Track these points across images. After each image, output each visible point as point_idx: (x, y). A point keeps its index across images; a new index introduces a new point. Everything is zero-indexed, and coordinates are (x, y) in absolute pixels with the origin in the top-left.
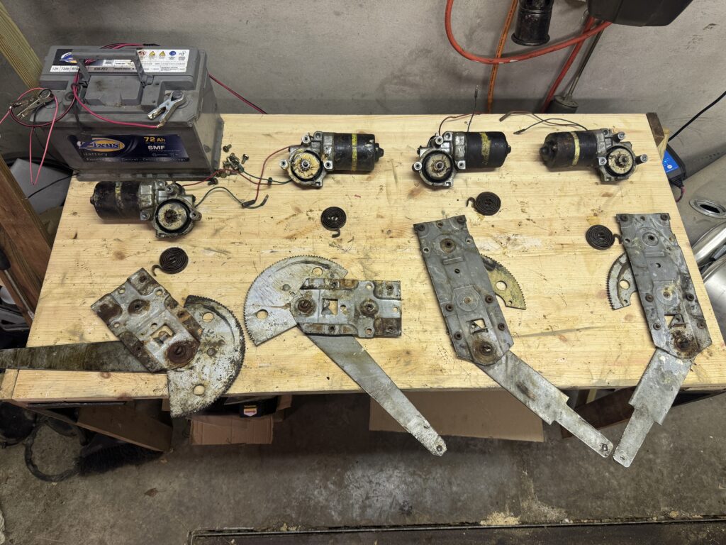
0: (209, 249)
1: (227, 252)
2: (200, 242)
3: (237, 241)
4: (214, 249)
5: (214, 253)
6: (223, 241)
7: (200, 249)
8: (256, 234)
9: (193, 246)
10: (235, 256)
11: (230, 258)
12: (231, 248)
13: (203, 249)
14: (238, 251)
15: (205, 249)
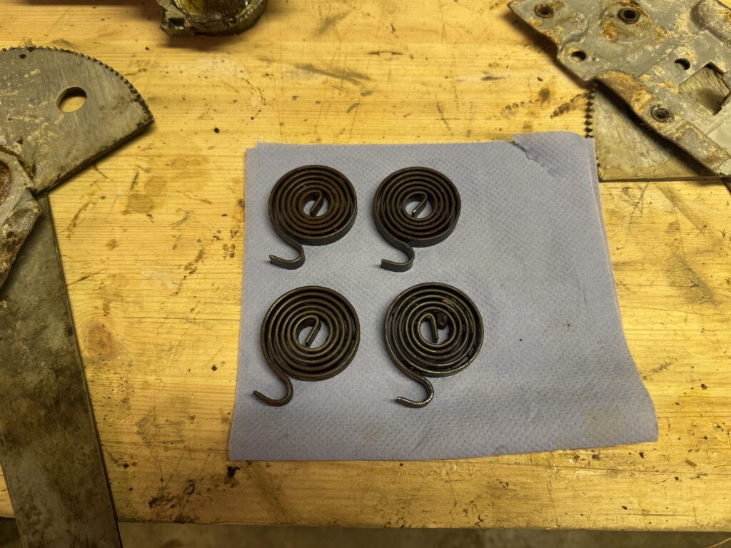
0: (310, 68)
1: (360, 76)
2: (282, 49)
3: (383, 47)
4: (323, 68)
5: (324, 77)
6: (346, 47)
7: (285, 67)
8: (436, 32)
9: (263, 59)
10: (383, 86)
11: (369, 93)
12: (371, 67)
13: (292, 68)
14: (389, 75)
15: (297, 66)
